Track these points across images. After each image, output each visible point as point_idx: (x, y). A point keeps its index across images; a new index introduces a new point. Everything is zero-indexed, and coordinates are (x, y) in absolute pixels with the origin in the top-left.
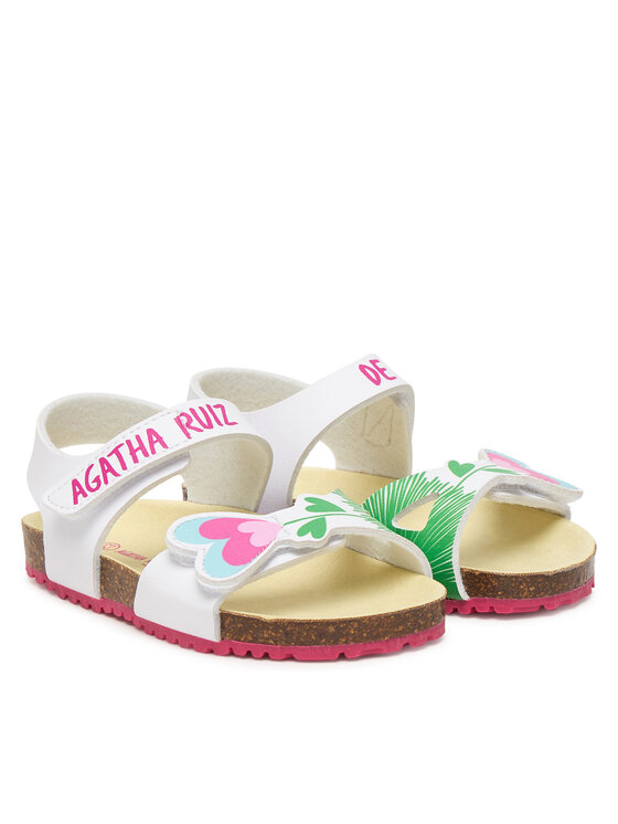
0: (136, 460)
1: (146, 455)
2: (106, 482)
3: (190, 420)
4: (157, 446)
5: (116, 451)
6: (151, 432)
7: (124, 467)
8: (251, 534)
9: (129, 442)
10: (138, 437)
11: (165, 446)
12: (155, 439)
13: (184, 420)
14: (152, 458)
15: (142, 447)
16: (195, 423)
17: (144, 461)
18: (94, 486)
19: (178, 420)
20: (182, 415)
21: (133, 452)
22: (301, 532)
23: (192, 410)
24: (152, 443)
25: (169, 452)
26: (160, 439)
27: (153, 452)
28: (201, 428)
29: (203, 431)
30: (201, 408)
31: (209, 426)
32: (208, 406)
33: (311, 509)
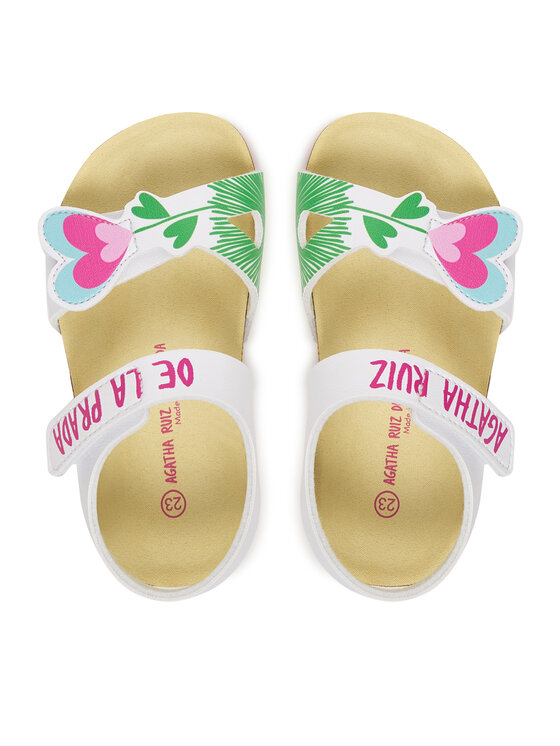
1: (461, 392)
3: (418, 383)
4: (451, 390)
8: (455, 244)
10: (456, 414)
12: (449, 397)
13: (421, 388)
14: (460, 384)
15: (459, 403)
16: (415, 377)
17: (466, 389)
19: (425, 392)
20: (420, 394)
22: (425, 211)
23: (409, 390)
24: (453, 395)
25: (448, 375)
26: (446, 392)
27: (456, 387)
28: (413, 369)
29: (415, 366)
30: (399, 387)
31: (405, 366)
32: (390, 387)
33: (393, 233)
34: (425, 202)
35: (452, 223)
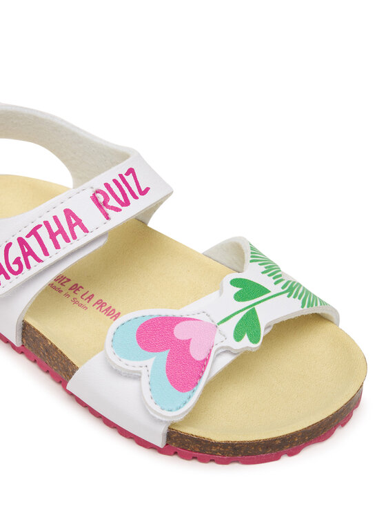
0: (57, 246)
1: (67, 240)
2: (29, 267)
3: (107, 198)
4: (77, 229)
5: (34, 232)
6: (68, 213)
7: (46, 253)
8: (190, 340)
9: (47, 223)
10: (55, 218)
11: (85, 230)
12: (74, 222)
13: (101, 198)
14: (75, 244)
15: (61, 230)
16: (112, 202)
17: (66, 248)
18: (15, 268)
19: (95, 199)
20: (97, 192)
21: (53, 236)
23: (107, 185)
24: (71, 227)
25: (90, 237)
26: (79, 222)
27: (75, 237)
28: (119, 206)
29: (120, 210)
30: (115, 181)
31: (127, 203)
32: (121, 176)
33: (239, 297)
34: (246, 343)
35: (209, 355)
